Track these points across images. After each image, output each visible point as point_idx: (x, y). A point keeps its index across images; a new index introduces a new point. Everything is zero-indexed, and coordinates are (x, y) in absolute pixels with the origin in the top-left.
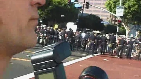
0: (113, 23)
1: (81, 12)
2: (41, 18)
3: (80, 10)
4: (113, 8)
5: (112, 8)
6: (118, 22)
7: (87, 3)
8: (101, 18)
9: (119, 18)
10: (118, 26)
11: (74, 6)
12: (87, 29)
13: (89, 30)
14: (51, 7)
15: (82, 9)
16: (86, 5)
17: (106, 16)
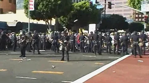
0: (137, 20)
1: (104, 13)
2: (64, 24)
3: (102, 12)
4: (137, 5)
5: (135, 4)
6: (145, 18)
7: (109, 2)
8: (124, 17)
9: (145, 13)
10: (145, 22)
11: (96, 8)
12: (111, 30)
13: (113, 30)
14: (72, 12)
15: (104, 10)
16: (109, 5)
17: (129, 15)
